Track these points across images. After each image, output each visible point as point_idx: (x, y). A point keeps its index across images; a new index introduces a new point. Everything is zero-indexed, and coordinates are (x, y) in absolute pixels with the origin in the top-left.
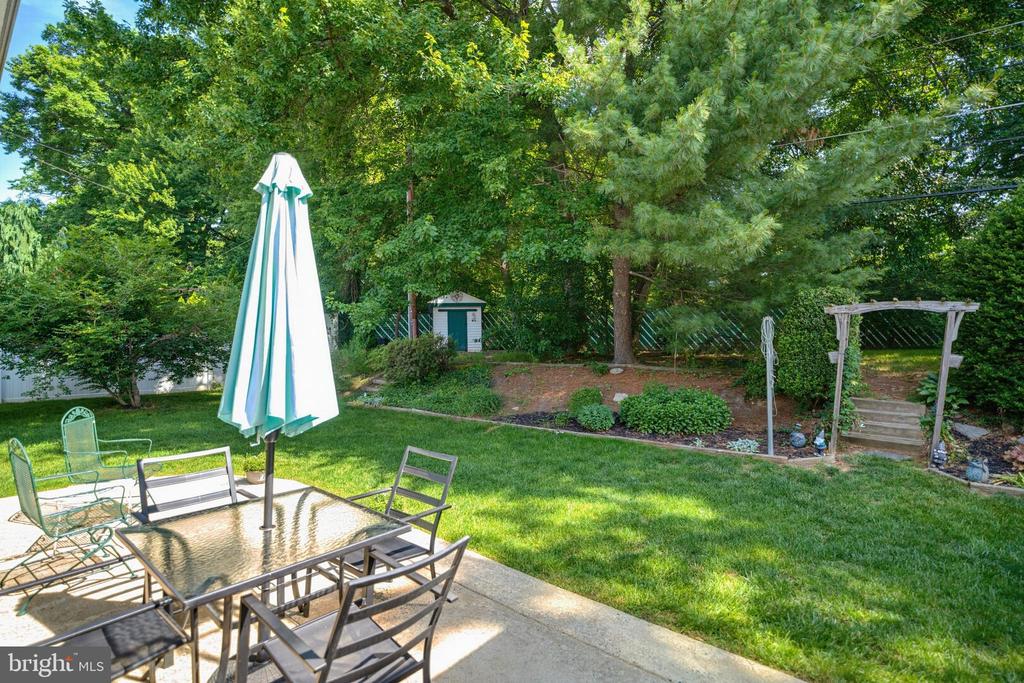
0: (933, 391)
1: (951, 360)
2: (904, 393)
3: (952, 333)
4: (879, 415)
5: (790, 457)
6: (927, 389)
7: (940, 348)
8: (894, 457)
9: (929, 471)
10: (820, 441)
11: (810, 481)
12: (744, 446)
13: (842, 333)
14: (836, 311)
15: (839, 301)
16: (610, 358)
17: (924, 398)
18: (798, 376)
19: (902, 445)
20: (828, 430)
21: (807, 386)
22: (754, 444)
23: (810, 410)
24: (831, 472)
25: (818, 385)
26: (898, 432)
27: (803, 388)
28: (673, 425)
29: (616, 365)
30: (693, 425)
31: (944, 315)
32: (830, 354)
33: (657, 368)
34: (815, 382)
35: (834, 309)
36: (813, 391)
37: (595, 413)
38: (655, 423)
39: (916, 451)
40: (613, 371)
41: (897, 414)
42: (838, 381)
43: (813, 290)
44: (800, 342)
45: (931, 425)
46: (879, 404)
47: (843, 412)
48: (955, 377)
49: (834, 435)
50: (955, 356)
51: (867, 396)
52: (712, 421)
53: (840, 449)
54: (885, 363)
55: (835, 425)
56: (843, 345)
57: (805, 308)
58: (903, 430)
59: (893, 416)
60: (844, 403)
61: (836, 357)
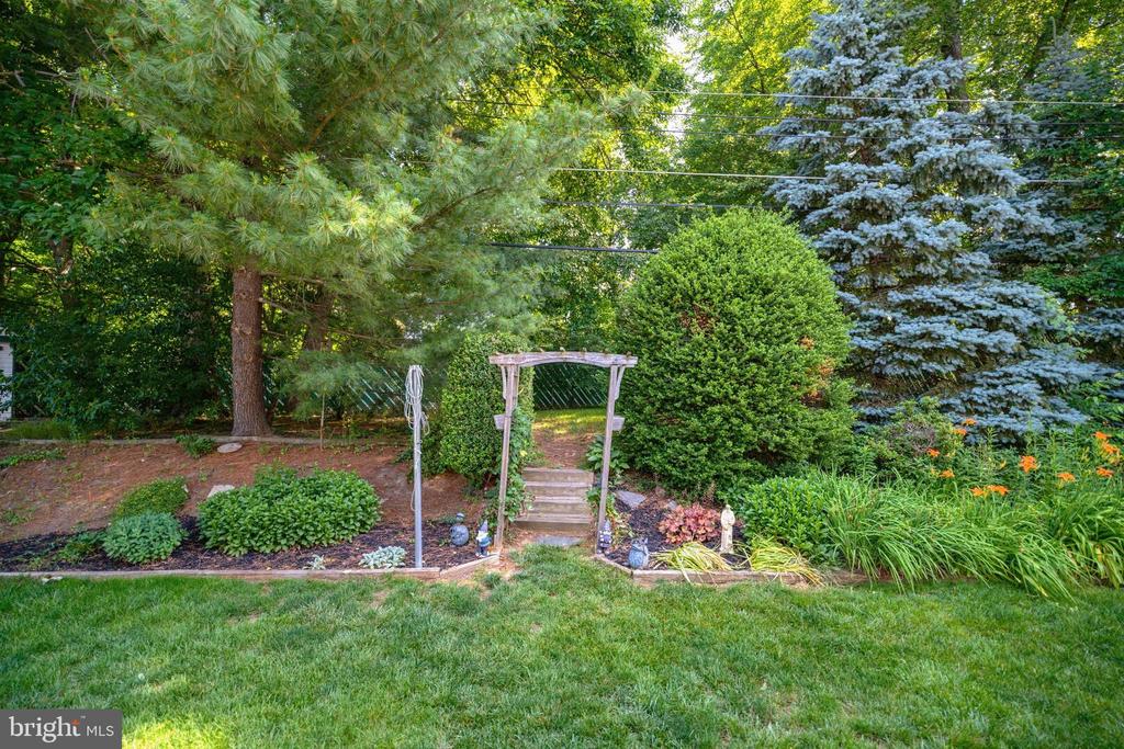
0: (600, 456)
1: (614, 422)
2: (576, 458)
3: (614, 392)
4: (550, 488)
5: (444, 567)
6: (595, 453)
7: (605, 407)
8: (564, 543)
9: (596, 560)
10: (482, 536)
11: (462, 605)
12: (381, 560)
13: (510, 390)
14: (502, 361)
15: (506, 349)
16: (226, 427)
17: (592, 464)
18: (463, 447)
19: (572, 524)
20: (493, 518)
21: (473, 460)
22: (398, 552)
23: (482, 488)
24: (491, 582)
25: (486, 458)
26: (569, 507)
27: (468, 462)
28: (284, 536)
29: (234, 438)
30: (316, 532)
31: (607, 371)
32: (496, 417)
33: (298, 441)
34: (482, 454)
35: (499, 359)
36: (480, 466)
37: (136, 532)
38: (253, 535)
39: (584, 530)
40: (223, 449)
41: (568, 485)
42: (504, 452)
43: (481, 336)
44: (464, 402)
45: (596, 498)
46: (552, 475)
47: (510, 492)
48: (618, 439)
49: (501, 524)
50: (618, 418)
51: (542, 465)
52: (347, 520)
53: (508, 542)
54: (563, 425)
55: (502, 511)
56: (511, 405)
57: (471, 358)
58: (573, 505)
59: (564, 488)
60: (511, 481)
61: (502, 421)
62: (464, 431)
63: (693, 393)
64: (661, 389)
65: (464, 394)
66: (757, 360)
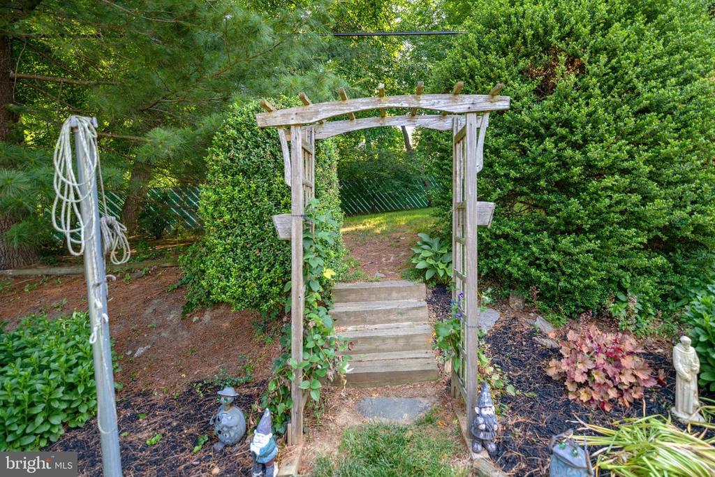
1: (478, 210)
2: (395, 264)
3: (475, 157)
4: (371, 312)
6: (425, 259)
8: (405, 412)
13: (294, 170)
14: (279, 121)
17: (422, 273)
18: (234, 272)
19: (410, 372)
25: (271, 285)
26: (401, 342)
32: (276, 218)
34: (265, 279)
35: (275, 118)
36: (264, 297)
39: (429, 380)
41: (395, 305)
42: (295, 277)
44: (232, 199)
46: (371, 292)
47: (310, 345)
50: (484, 205)
51: (357, 278)
56: (298, 199)
57: (238, 130)
58: (407, 338)
59: (390, 311)
60: (311, 324)
61: (287, 225)
62: (236, 245)
63: (565, 164)
64: (512, 164)
65: (229, 188)
66: (655, 107)
